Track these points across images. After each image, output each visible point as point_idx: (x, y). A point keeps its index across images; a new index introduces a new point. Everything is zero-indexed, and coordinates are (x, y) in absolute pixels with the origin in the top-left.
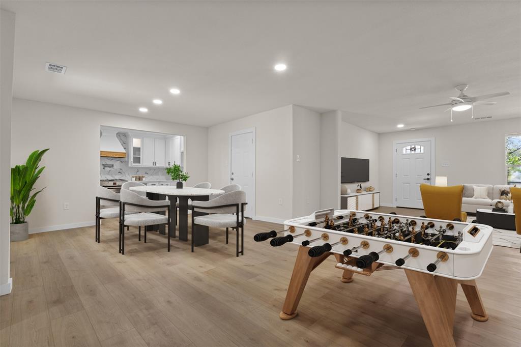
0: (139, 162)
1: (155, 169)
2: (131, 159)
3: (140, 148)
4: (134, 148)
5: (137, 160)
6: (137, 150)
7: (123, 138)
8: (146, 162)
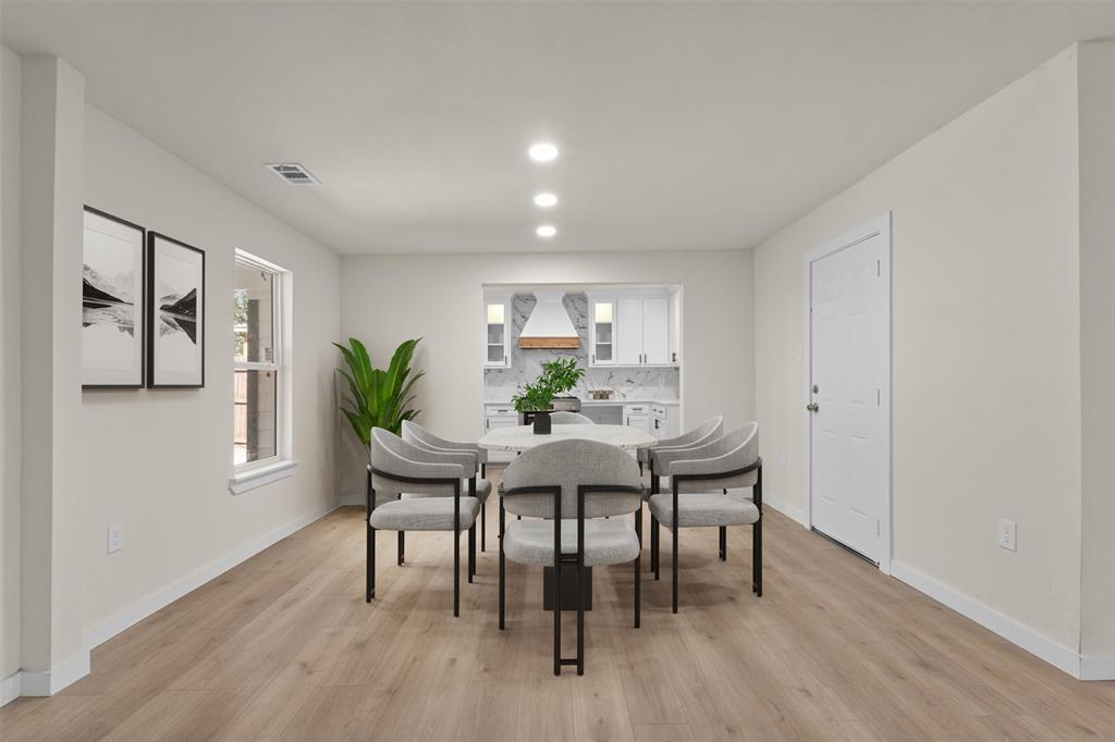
0: (609, 356)
1: (648, 371)
2: (592, 351)
3: (610, 324)
4: (598, 325)
5: (605, 351)
6: (604, 329)
7: (579, 304)
8: (623, 356)
